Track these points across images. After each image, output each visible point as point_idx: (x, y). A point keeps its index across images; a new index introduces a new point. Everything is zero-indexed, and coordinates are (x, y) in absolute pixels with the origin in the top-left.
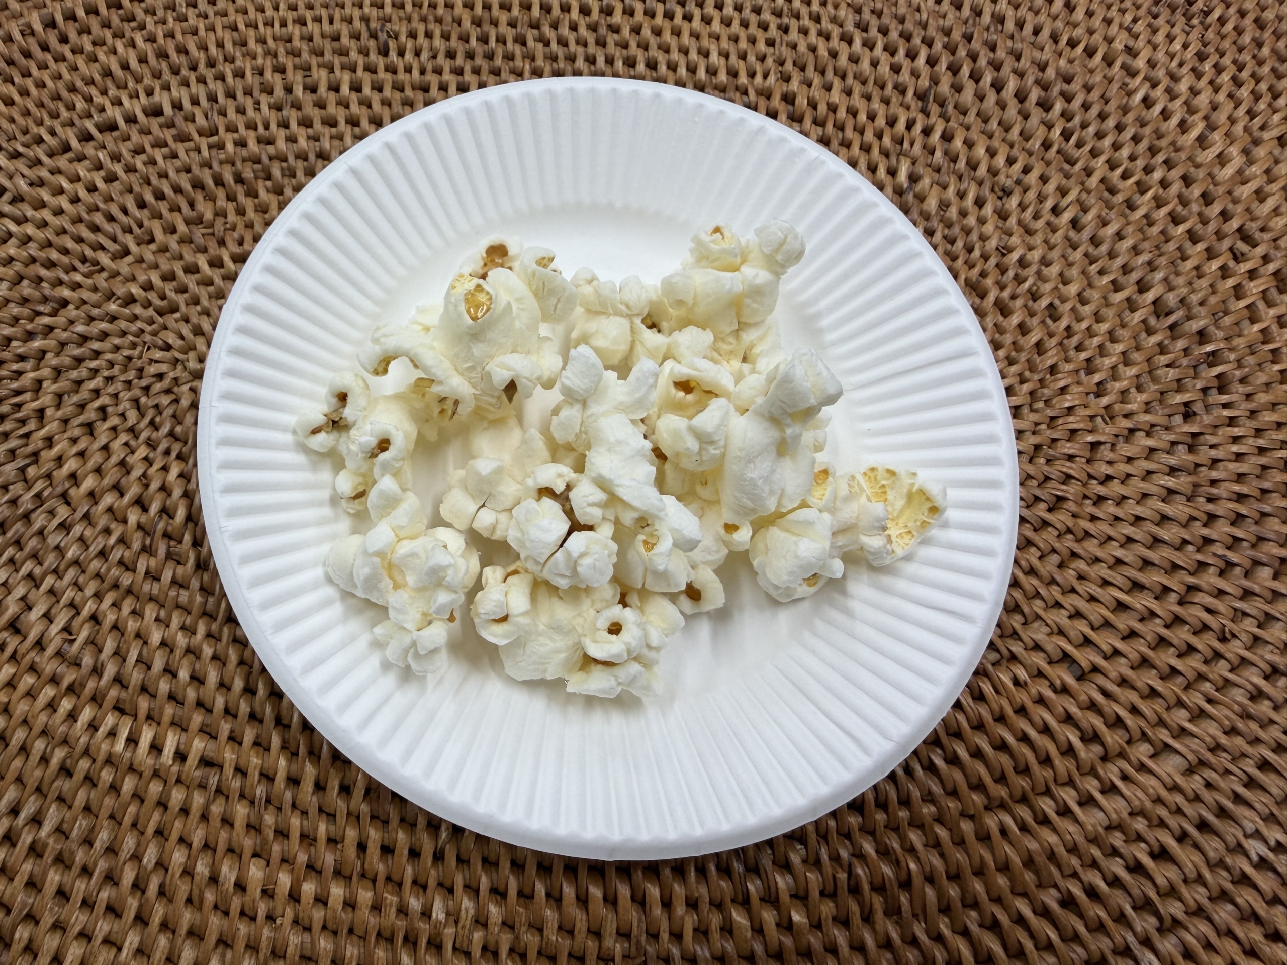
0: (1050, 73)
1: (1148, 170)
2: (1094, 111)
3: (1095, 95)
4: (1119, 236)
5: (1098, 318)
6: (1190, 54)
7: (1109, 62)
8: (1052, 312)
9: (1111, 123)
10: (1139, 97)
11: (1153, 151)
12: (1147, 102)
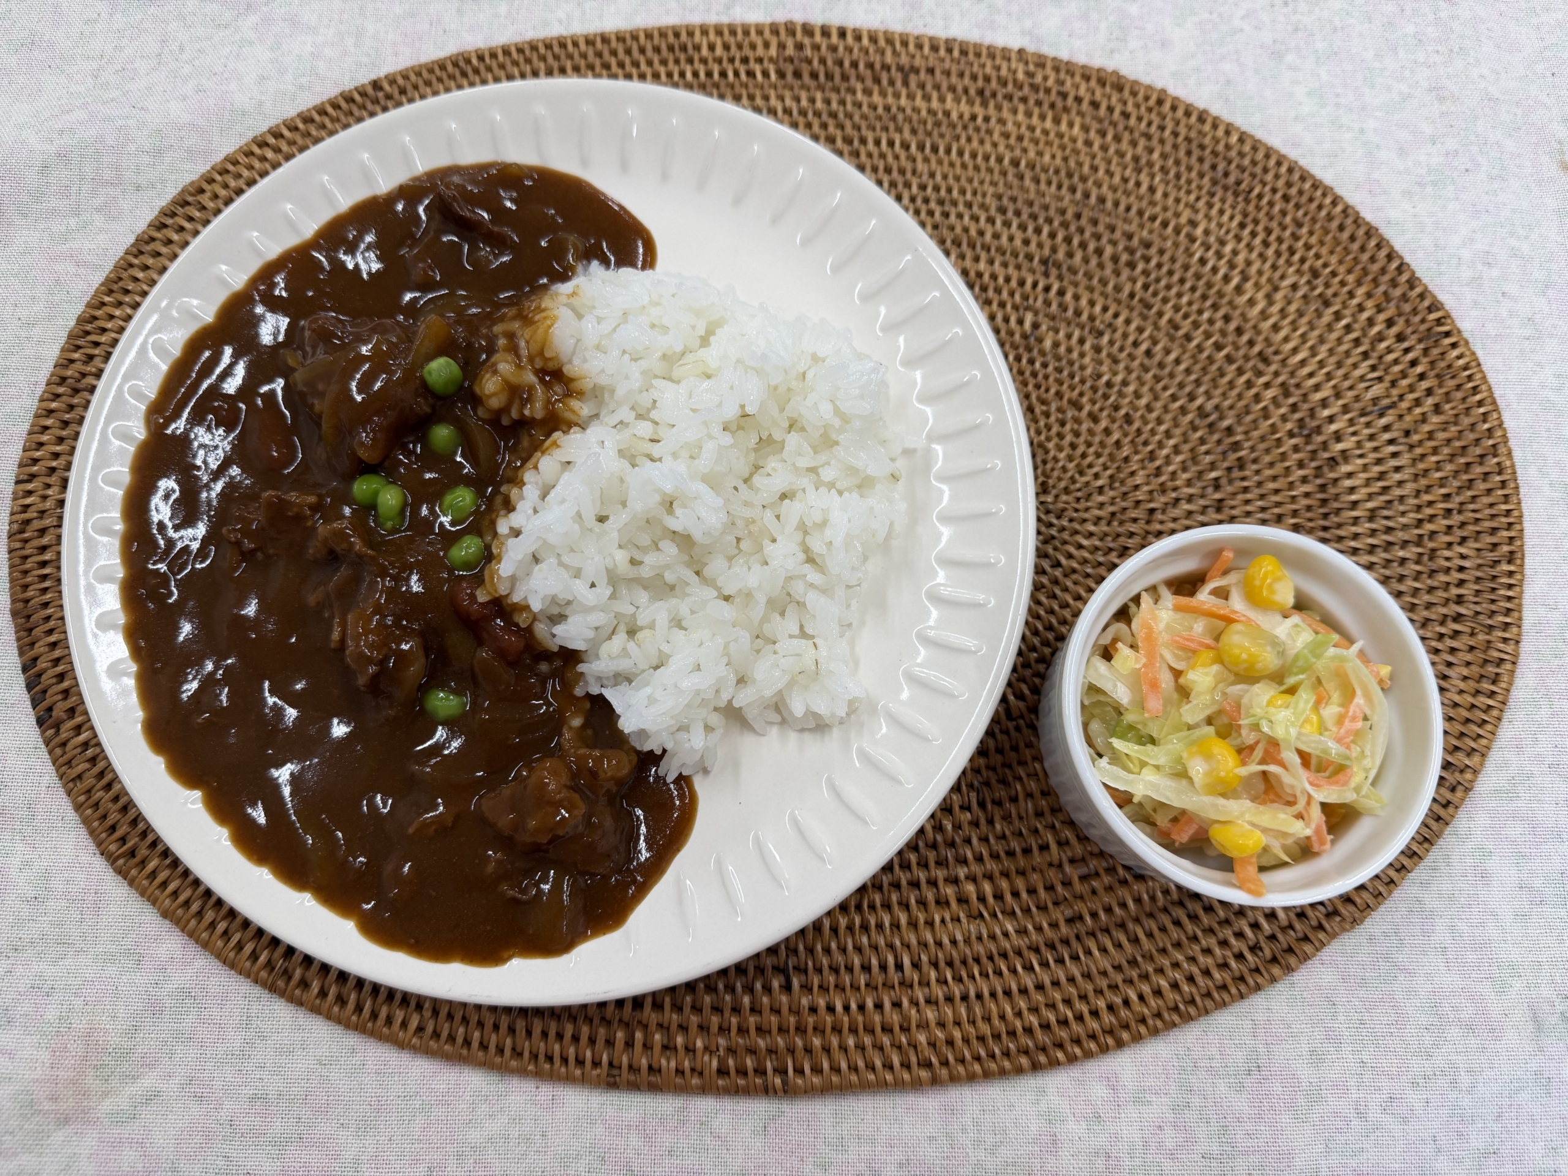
0: (1135, 241)
1: (1200, 312)
2: (1165, 269)
3: (1166, 257)
4: (1177, 361)
5: (1159, 421)
6: (1235, 223)
7: (1177, 231)
8: (1128, 419)
9: (1176, 277)
10: (1197, 256)
11: (1204, 297)
12: (1203, 261)
